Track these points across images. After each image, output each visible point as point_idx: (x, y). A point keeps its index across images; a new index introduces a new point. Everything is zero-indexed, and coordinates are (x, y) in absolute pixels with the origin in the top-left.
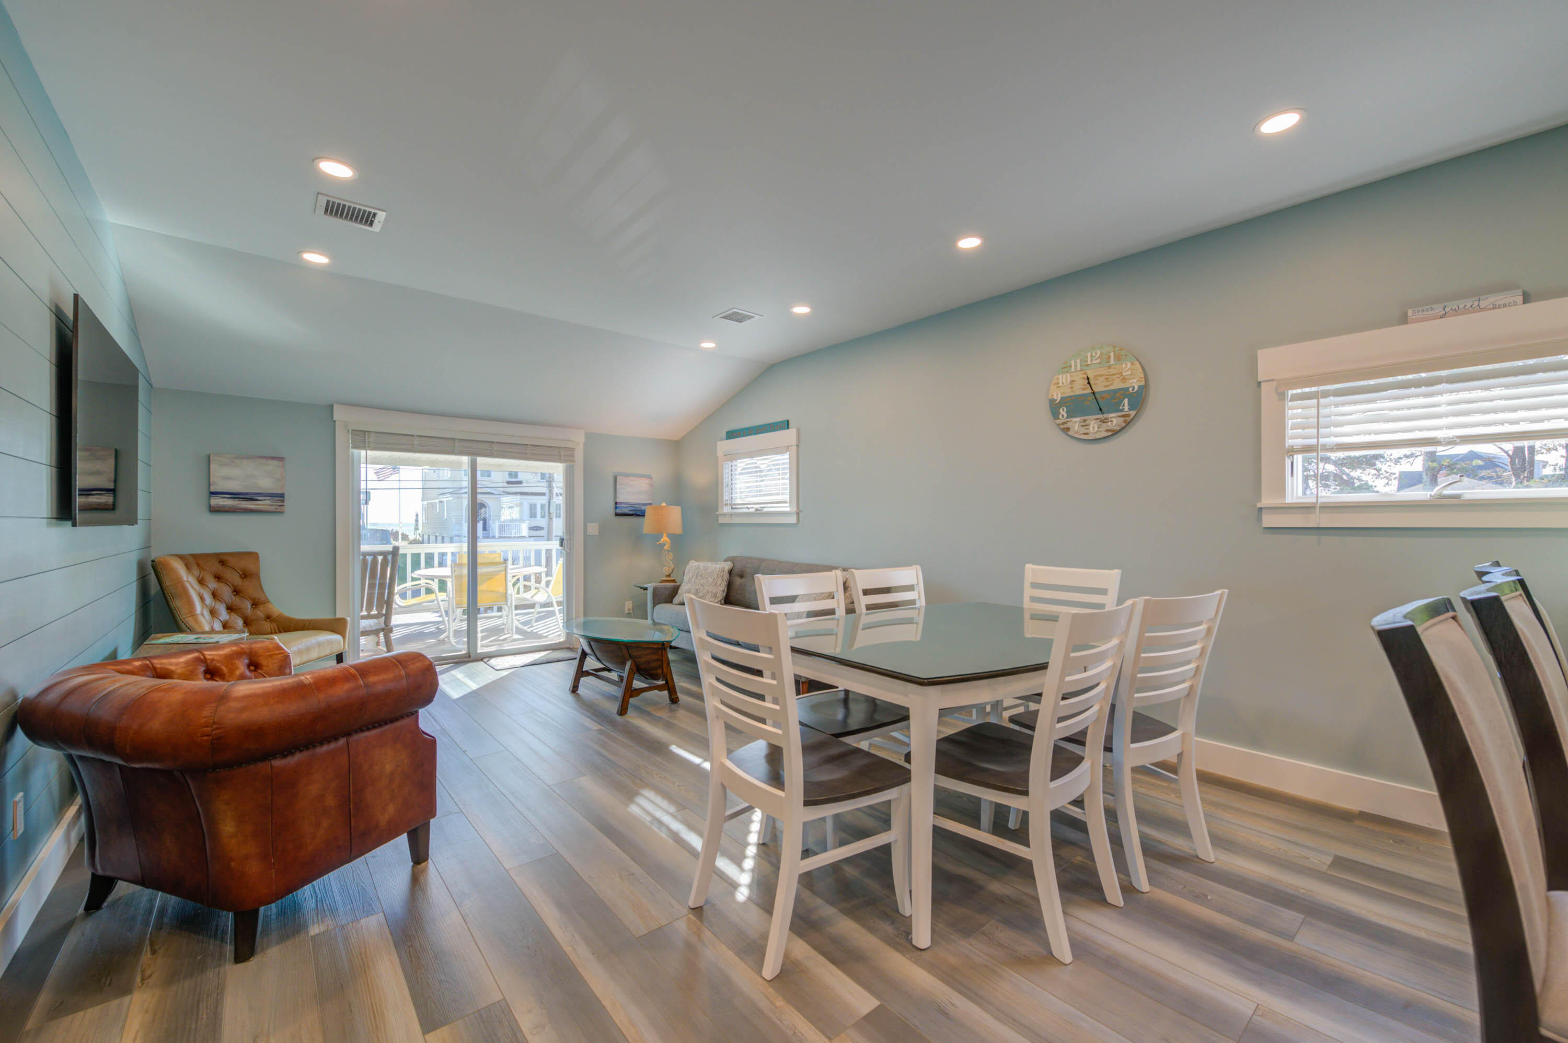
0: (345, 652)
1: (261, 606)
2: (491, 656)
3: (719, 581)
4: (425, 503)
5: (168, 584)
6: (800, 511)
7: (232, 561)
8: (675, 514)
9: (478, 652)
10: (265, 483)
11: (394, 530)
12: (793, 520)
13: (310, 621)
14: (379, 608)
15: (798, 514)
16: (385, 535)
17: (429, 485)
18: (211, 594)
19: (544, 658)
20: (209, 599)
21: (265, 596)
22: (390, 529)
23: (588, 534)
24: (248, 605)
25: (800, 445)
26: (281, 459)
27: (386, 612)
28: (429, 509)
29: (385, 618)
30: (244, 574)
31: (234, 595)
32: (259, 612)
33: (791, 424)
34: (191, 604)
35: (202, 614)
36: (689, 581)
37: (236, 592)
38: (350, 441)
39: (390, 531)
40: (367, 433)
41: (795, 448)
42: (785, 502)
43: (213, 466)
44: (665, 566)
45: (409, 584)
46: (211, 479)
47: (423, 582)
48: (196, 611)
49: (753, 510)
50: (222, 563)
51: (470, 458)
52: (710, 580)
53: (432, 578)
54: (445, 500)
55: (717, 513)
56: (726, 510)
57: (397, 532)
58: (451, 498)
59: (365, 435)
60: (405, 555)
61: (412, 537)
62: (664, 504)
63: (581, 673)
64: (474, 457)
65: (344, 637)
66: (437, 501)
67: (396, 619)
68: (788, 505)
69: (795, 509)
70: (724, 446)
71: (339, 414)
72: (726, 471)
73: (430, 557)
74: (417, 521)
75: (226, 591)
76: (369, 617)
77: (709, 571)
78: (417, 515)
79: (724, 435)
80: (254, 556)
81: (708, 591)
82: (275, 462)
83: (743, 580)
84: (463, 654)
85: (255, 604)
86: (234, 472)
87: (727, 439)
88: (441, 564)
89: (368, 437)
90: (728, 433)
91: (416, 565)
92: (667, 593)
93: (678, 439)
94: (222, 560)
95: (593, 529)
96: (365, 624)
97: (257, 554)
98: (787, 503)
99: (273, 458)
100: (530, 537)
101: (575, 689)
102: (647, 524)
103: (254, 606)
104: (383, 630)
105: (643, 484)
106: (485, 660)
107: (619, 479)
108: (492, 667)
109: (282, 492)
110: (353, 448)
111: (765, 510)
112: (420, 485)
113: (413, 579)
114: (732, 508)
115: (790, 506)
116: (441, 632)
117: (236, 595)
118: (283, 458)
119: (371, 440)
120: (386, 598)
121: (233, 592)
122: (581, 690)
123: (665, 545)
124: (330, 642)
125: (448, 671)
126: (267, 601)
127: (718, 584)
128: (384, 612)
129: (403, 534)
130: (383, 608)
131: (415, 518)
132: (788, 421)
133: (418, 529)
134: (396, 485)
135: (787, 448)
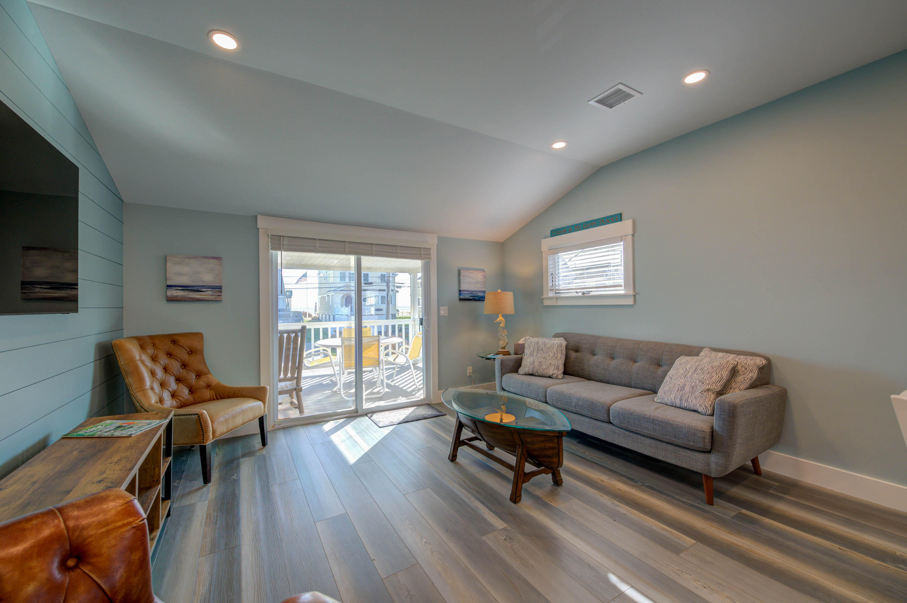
0: (266, 415)
1: (203, 377)
2: (373, 412)
3: (559, 355)
4: (320, 296)
5: (122, 363)
6: (636, 294)
7: (182, 341)
8: (509, 298)
9: (364, 408)
10: (208, 278)
11: (305, 312)
12: (630, 301)
13: (239, 389)
14: (293, 373)
15: (634, 296)
16: (299, 316)
17: (323, 286)
18: (163, 369)
19: (412, 415)
20: (160, 373)
21: (207, 368)
22: (302, 311)
23: (440, 315)
24: (192, 377)
25: (635, 235)
26: (218, 258)
27: (297, 376)
28: (322, 299)
29: (297, 380)
30: (190, 351)
31: (182, 369)
32: (201, 382)
33: (624, 217)
34: (141, 380)
35: (152, 389)
36: (531, 355)
37: (184, 366)
38: (270, 244)
39: (303, 312)
40: (282, 237)
41: (630, 238)
42: (621, 286)
43: (168, 265)
44: (501, 340)
45: (313, 350)
46: (168, 275)
47: (321, 349)
48: (145, 386)
49: (580, 294)
50: (174, 342)
51: (356, 256)
52: (551, 354)
53: (328, 346)
54: (330, 294)
55: (542, 297)
56: (551, 294)
57: (306, 313)
58: (333, 294)
59: (281, 238)
60: (310, 330)
61: (313, 315)
62: (499, 291)
63: (458, 443)
64: (359, 256)
65: (264, 403)
66: (326, 295)
67: (305, 373)
68: (623, 288)
69: (631, 292)
70: (547, 243)
71: (262, 223)
72: (550, 262)
73: (325, 331)
74: (316, 306)
75: (175, 366)
76: (285, 380)
77: (548, 345)
78: (316, 303)
79: (549, 233)
80: (198, 336)
81: (550, 364)
82: (215, 261)
83: (578, 353)
84: (352, 410)
85: (199, 375)
86: (185, 269)
87: (551, 237)
88: (334, 336)
89: (283, 240)
90: (552, 231)
91: (317, 338)
92: (511, 365)
93: (502, 241)
94: (173, 339)
95: (444, 311)
96: (282, 385)
97: (201, 334)
98: (622, 286)
99: (213, 258)
100: (376, 315)
101: (453, 458)
102: (486, 307)
103: (198, 377)
104: (295, 389)
105: (479, 276)
106: (369, 415)
107: (461, 272)
108: (376, 424)
109: (220, 285)
110: (272, 249)
111: (592, 294)
112: (317, 286)
113: (315, 347)
114: (556, 293)
115: (624, 290)
116: (334, 384)
117: (184, 368)
118: (221, 258)
119: (285, 243)
120: (297, 365)
121: (182, 366)
122: (460, 459)
123: (500, 323)
124: (252, 408)
125: (343, 427)
126: (209, 373)
127: (559, 358)
128: (296, 376)
129: (309, 314)
130: (295, 373)
131: (315, 305)
132: (621, 214)
133: (316, 311)
134: (305, 286)
135: (621, 239)
